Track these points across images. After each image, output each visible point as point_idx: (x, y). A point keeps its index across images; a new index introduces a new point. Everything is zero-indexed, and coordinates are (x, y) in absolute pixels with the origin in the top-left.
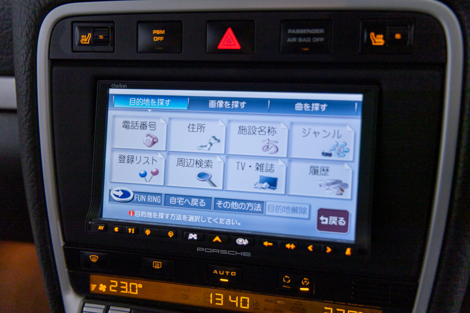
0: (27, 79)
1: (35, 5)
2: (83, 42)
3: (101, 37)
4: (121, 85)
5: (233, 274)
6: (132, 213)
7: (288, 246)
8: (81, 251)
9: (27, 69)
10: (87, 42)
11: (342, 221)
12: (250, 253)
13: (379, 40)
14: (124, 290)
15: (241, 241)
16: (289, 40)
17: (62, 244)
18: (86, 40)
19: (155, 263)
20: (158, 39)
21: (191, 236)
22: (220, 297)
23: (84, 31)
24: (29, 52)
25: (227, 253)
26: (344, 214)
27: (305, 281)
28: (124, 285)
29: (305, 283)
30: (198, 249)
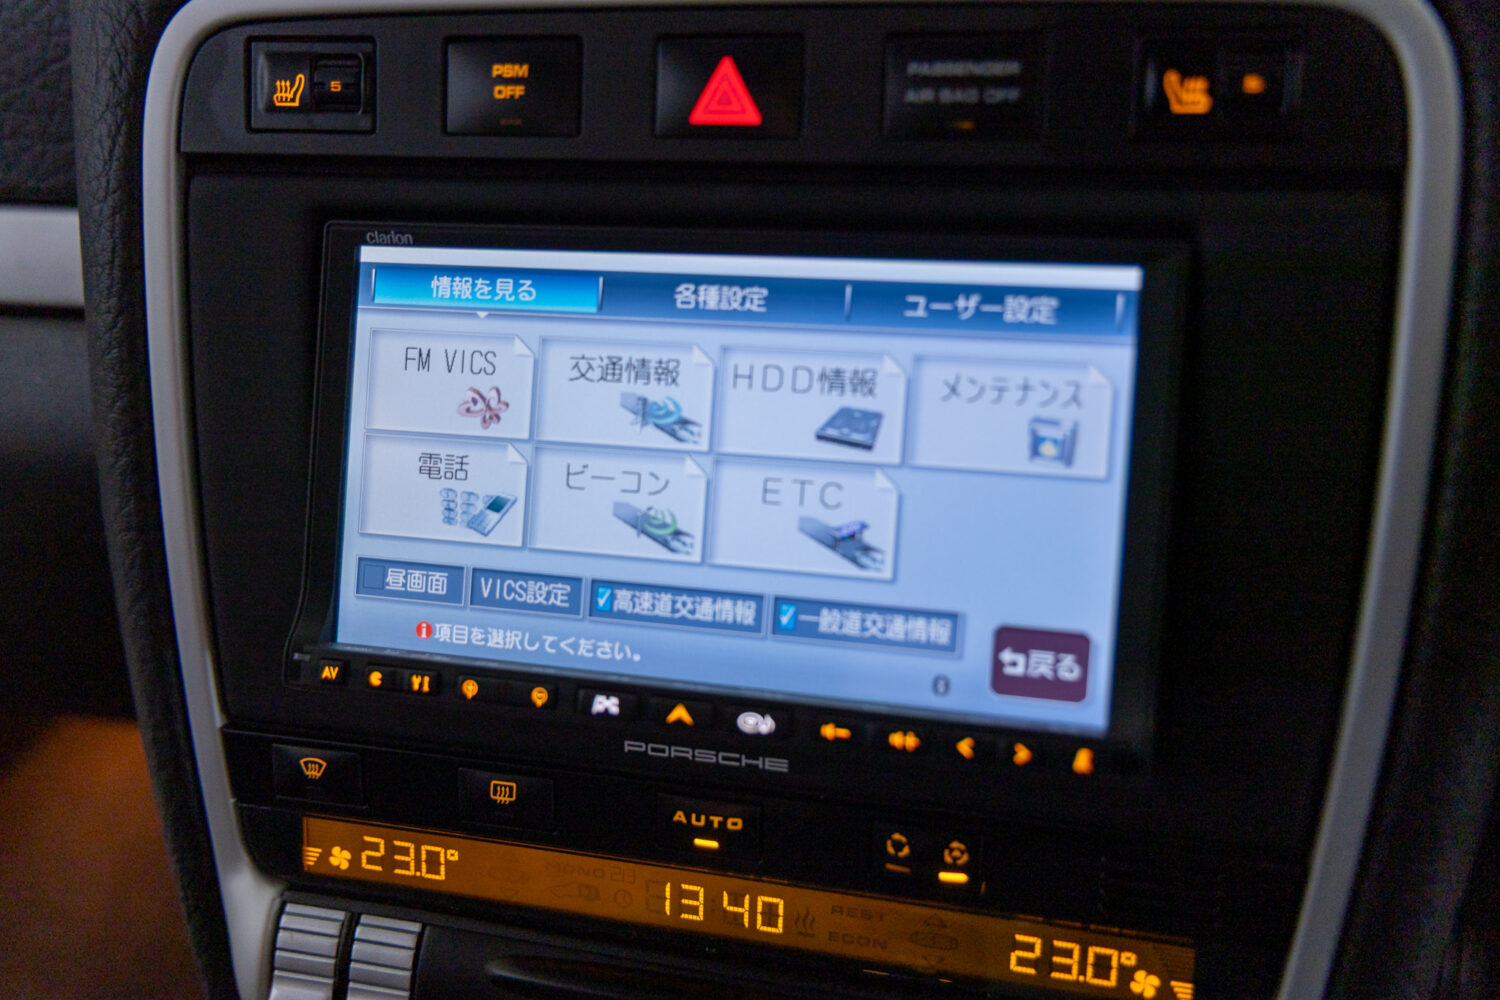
0: (113, 214)
2: (281, 101)
3: (335, 86)
4: (396, 234)
5: (735, 824)
6: (424, 631)
7: (896, 739)
8: (275, 745)
9: (113, 184)
10: (293, 100)
11: (1068, 669)
12: (786, 761)
13: (1193, 98)
14: (406, 866)
15: (754, 723)
16: (911, 96)
17: (219, 720)
18: (290, 96)
19: (495, 786)
20: (509, 93)
21: (600, 703)
22: (694, 896)
23: (283, 66)
24: (118, 134)
25: (714, 760)
26: (1076, 644)
27: (956, 853)
28: (405, 851)
29: (955, 859)
30: (628, 746)
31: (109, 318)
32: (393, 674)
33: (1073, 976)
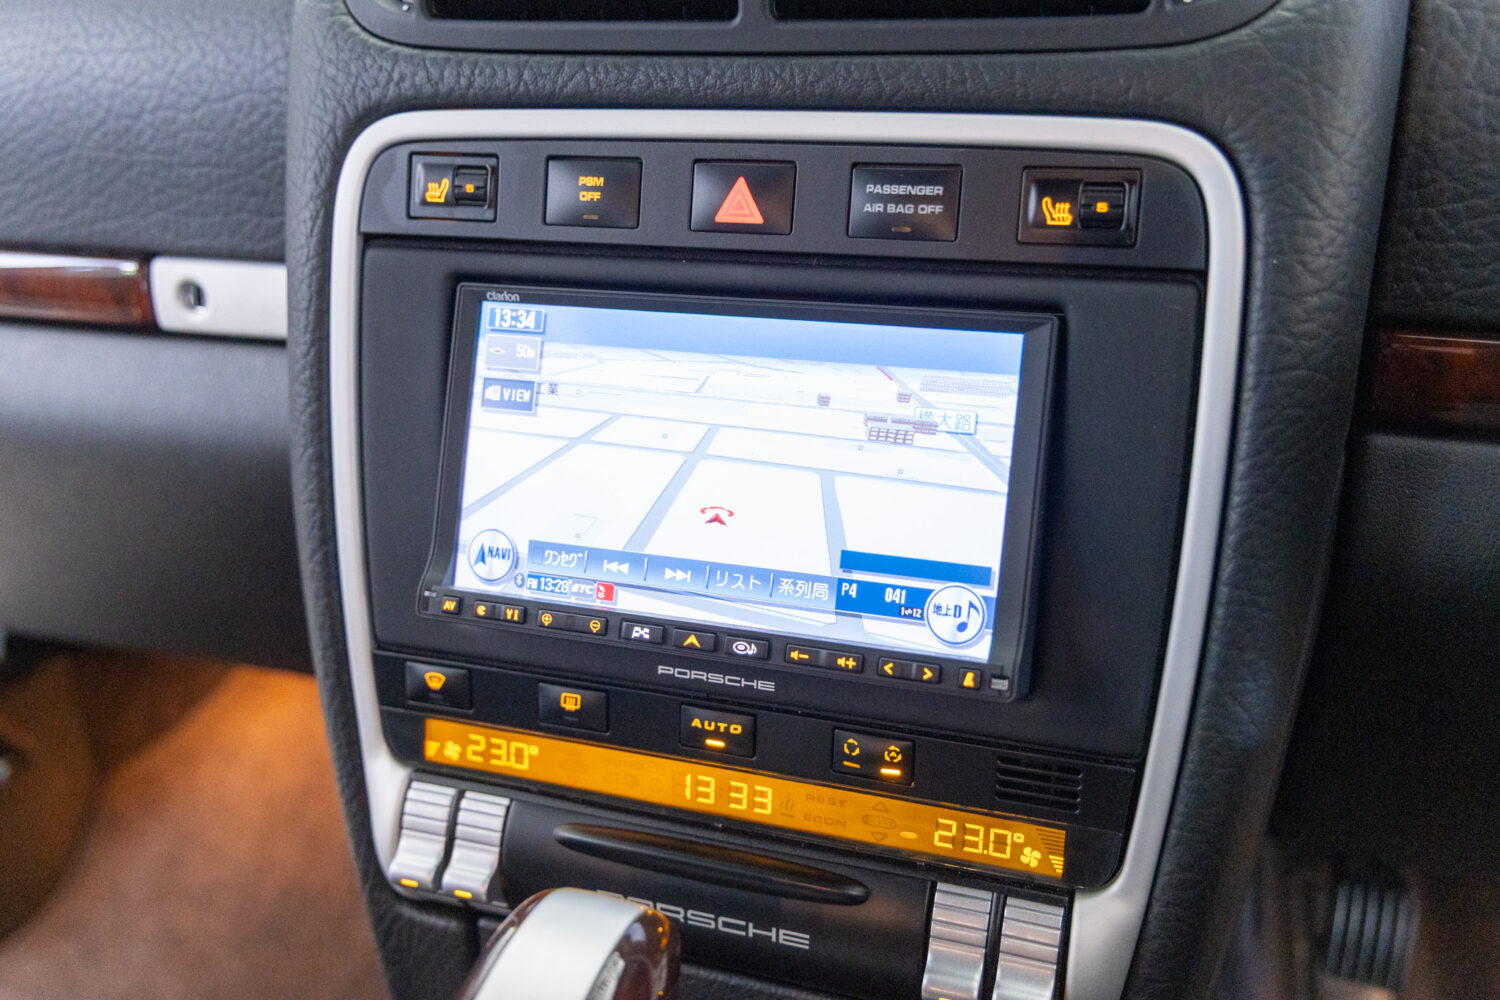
0: (311, 275)
1: (335, 114)
2: (430, 197)
3: (469, 188)
4: (507, 294)
5: (736, 729)
8: (408, 663)
9: (312, 252)
10: (440, 197)
12: (774, 684)
13: (1061, 215)
16: (868, 208)
18: (438, 194)
19: (565, 697)
20: (590, 197)
22: (707, 784)
23: (435, 173)
24: (317, 217)
25: (722, 682)
27: (893, 754)
28: (499, 747)
29: (892, 758)
30: (661, 670)
31: (305, 348)
32: (494, 607)
33: (979, 850)
